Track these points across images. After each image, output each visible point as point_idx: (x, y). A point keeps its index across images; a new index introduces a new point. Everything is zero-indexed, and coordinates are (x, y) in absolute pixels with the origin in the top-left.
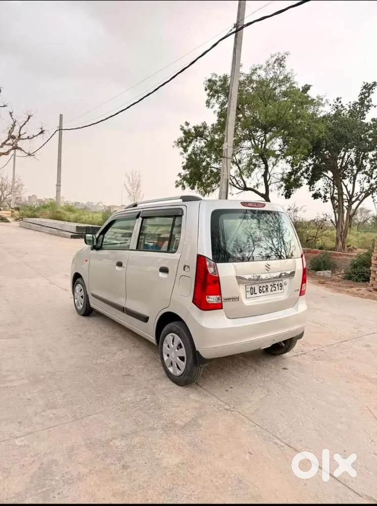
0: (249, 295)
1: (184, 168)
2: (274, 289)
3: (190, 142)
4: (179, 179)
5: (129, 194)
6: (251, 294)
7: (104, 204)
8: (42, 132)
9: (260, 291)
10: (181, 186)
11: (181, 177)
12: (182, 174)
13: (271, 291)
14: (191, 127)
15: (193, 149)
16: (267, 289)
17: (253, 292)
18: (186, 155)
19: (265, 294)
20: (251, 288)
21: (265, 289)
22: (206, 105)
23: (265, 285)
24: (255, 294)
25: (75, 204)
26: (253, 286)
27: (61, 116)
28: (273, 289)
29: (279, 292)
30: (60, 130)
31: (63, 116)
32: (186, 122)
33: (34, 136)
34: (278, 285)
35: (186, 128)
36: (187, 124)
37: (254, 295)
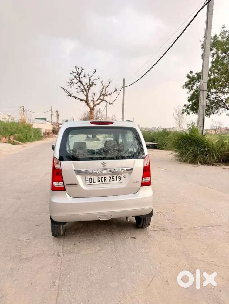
0: (88, 183)
1: (189, 101)
2: (113, 180)
3: (194, 84)
4: (185, 108)
5: (176, 120)
6: (90, 182)
7: (162, 128)
8: (116, 90)
9: (99, 181)
10: (186, 113)
11: (186, 107)
12: (187, 105)
13: (109, 181)
14: (194, 74)
15: (197, 88)
16: (105, 180)
17: (91, 180)
18: (192, 92)
19: (104, 182)
20: (90, 178)
21: (103, 180)
22: (201, 58)
23: (103, 177)
24: (94, 182)
25: (146, 129)
26: (92, 177)
27: (124, 79)
28: (111, 180)
29: (117, 182)
30: (124, 87)
31: (125, 79)
32: (191, 71)
33: (112, 93)
34: (116, 177)
35: (191, 75)
36: (191, 72)
37: (92, 183)
